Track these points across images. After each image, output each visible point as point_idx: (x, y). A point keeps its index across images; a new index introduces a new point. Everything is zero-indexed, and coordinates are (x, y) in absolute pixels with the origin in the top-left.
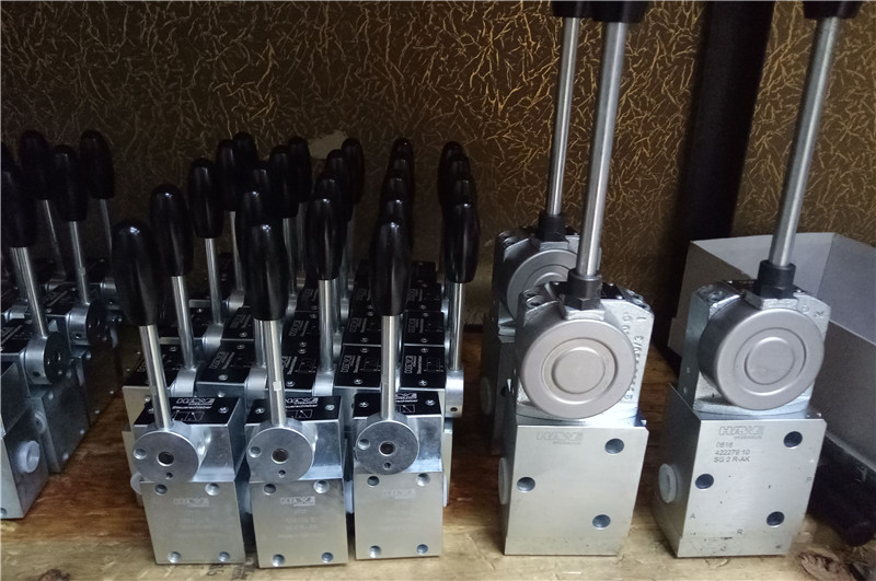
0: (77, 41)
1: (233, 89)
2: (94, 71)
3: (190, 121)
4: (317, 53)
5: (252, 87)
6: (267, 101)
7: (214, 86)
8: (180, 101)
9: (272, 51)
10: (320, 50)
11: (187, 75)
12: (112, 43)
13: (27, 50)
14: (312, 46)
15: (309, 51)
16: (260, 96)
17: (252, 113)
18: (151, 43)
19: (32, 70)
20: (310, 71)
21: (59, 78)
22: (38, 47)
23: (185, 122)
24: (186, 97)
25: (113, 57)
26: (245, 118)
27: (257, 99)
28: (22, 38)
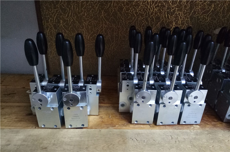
0: (166, 5)
1: (200, 16)
2: (167, 12)
3: (187, 24)
4: (224, 6)
5: (205, 16)
6: (208, 19)
7: (196, 15)
8: (186, 19)
9: (213, 6)
10: (225, 6)
11: (190, 13)
12: (174, 5)
13: (153, 7)
14: (224, 4)
15: (222, 6)
16: (206, 18)
17: (203, 22)
18: (184, 5)
19: (152, 12)
20: (221, 11)
21: (158, 14)
22: (156, 6)
23: (186, 24)
24: (188, 18)
25: (173, 8)
26: (201, 23)
27: (205, 18)
28: (152, 4)
